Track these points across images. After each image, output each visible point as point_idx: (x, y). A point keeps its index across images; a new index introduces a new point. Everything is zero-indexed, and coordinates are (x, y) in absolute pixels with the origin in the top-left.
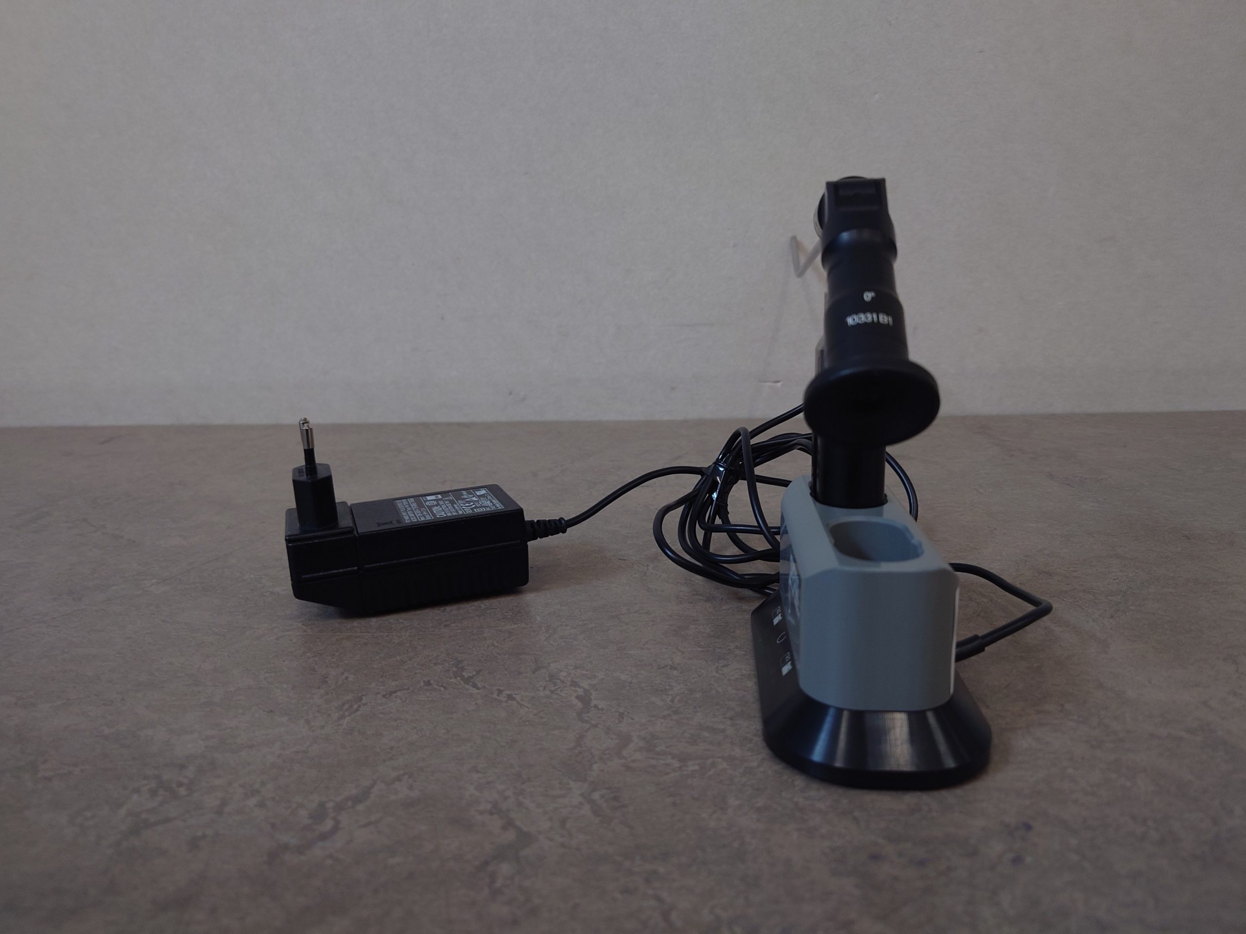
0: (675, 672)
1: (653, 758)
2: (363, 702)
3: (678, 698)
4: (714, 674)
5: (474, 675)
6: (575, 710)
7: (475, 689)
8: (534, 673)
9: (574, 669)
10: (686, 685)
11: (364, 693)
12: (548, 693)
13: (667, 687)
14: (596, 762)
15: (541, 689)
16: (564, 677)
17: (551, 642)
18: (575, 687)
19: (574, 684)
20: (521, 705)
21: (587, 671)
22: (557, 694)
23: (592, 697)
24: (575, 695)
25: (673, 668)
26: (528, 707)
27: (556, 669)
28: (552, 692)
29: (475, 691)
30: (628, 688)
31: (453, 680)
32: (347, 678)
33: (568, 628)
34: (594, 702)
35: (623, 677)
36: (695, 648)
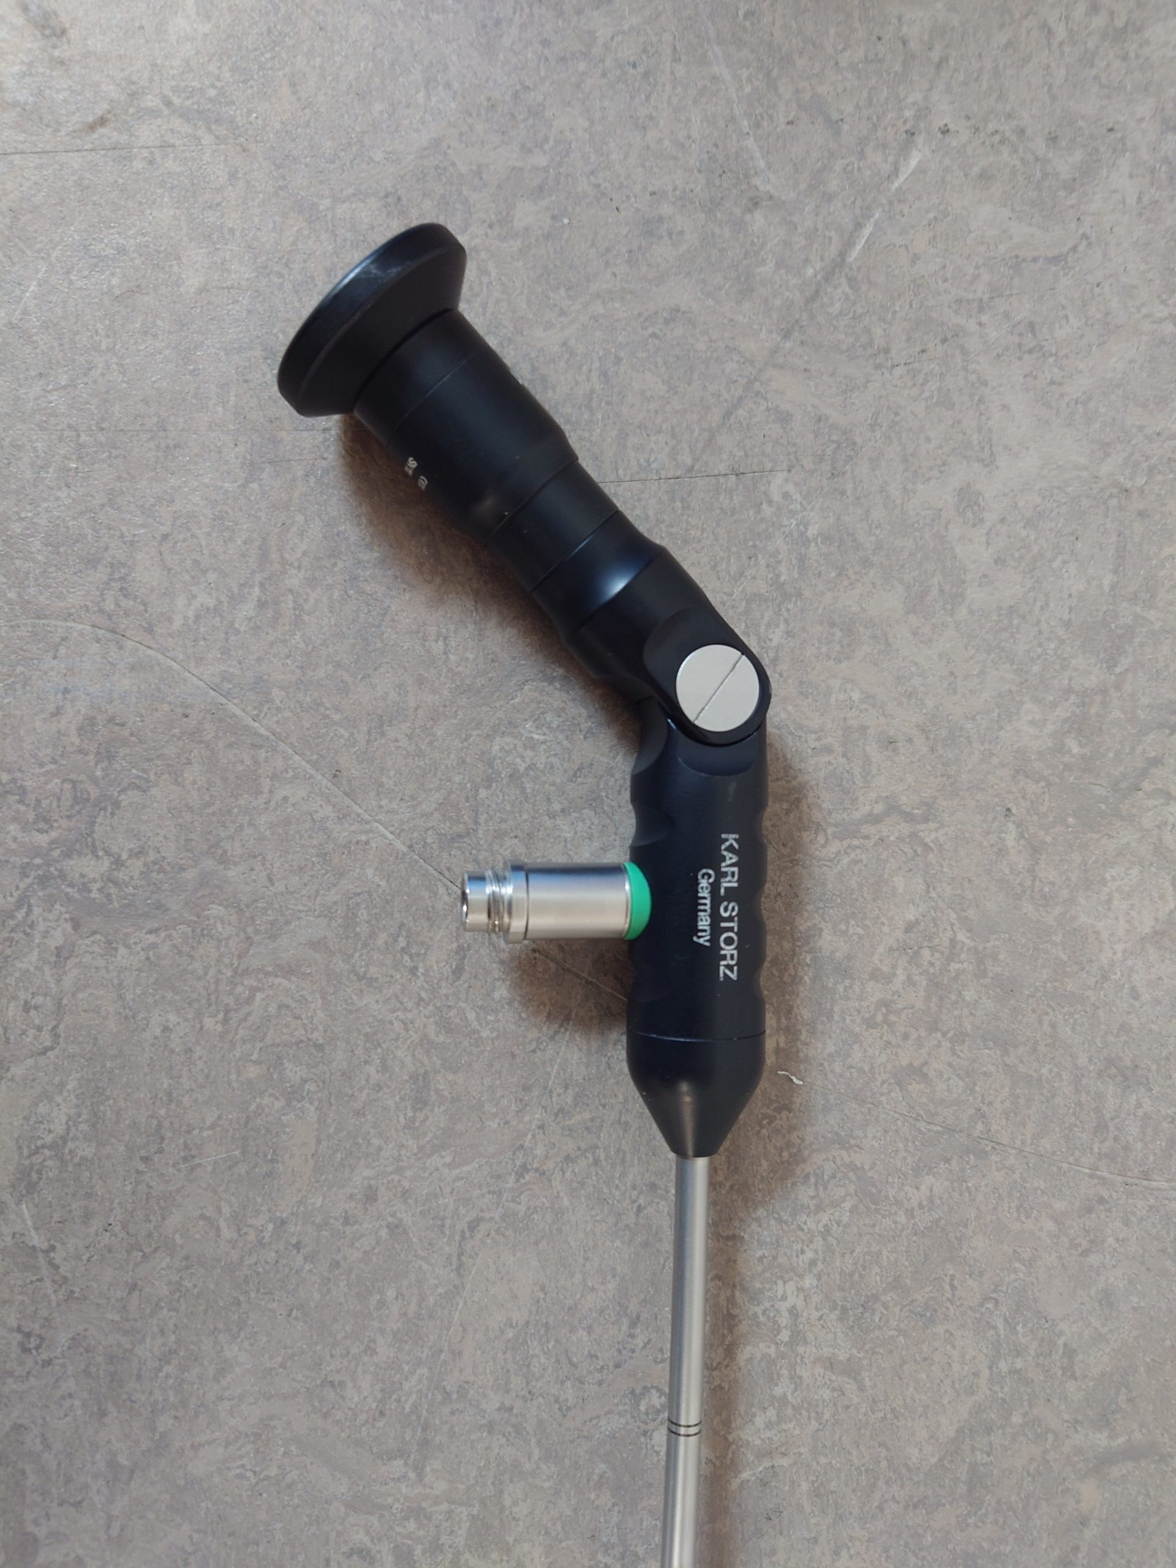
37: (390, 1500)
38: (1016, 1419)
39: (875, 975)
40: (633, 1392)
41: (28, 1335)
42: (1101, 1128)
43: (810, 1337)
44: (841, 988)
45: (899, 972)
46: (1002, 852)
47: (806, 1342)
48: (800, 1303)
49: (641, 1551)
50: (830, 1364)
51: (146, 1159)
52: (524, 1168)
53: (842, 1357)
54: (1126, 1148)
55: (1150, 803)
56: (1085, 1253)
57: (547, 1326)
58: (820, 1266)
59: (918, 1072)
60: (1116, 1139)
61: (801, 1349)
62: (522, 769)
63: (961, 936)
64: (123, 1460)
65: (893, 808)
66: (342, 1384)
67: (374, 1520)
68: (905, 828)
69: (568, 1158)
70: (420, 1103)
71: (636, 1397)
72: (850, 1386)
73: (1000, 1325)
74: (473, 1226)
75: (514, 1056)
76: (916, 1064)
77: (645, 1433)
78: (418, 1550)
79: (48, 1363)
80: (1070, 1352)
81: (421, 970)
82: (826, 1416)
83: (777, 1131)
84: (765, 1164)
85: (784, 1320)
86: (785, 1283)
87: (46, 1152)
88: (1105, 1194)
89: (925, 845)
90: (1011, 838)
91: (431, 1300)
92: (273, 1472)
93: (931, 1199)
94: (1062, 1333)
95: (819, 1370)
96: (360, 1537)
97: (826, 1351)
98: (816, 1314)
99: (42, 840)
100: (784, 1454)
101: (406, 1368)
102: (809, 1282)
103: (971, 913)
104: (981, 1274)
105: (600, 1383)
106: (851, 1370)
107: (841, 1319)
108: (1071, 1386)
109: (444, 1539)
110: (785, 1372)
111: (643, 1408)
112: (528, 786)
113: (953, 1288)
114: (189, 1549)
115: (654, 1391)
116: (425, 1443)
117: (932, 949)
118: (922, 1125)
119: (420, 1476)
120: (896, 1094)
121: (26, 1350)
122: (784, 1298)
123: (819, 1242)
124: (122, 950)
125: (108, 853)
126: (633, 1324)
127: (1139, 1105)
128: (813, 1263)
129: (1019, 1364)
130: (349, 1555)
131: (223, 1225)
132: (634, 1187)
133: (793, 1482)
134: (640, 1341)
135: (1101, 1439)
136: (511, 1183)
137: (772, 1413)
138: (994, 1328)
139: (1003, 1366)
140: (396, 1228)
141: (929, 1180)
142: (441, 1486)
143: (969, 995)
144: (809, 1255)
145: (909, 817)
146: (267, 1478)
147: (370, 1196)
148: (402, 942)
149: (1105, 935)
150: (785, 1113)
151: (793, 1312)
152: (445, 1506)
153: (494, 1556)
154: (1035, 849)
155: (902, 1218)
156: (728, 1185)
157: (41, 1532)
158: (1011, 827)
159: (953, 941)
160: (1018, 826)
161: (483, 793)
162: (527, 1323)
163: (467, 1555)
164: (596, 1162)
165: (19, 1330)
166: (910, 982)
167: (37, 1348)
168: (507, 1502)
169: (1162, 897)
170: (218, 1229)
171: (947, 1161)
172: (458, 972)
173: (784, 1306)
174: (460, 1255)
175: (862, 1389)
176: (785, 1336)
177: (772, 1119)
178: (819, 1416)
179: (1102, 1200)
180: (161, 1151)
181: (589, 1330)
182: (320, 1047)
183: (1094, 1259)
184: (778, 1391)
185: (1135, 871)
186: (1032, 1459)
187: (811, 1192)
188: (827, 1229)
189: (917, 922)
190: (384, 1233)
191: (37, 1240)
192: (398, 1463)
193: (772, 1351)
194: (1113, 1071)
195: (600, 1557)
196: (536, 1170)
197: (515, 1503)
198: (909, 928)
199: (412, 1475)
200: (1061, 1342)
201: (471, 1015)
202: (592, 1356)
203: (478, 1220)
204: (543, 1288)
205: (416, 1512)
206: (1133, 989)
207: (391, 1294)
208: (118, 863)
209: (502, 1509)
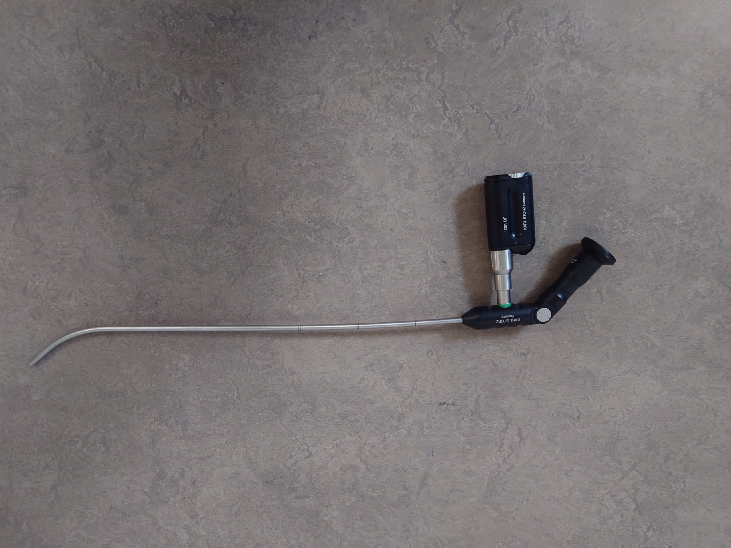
0: (413, 132)
1: (418, 67)
2: (527, 101)
3: (411, 111)
4: (398, 131)
5: (490, 125)
6: (447, 99)
7: (488, 114)
8: (467, 129)
9: (452, 133)
10: (408, 121)
11: (528, 108)
12: (459, 112)
13: (415, 119)
14: (436, 64)
15: (462, 115)
16: (455, 125)
17: (465, 159)
18: (450, 117)
19: (450, 119)
20: (467, 101)
21: (447, 131)
22: (456, 111)
23: (442, 110)
24: (449, 111)
25: (413, 135)
26: (465, 100)
27: (459, 133)
28: (458, 113)
29: (487, 112)
30: (430, 117)
31: (498, 120)
32: (540, 121)
33: (460, 173)
34: (441, 105)
35: (432, 127)
36: (406, 155)
37: (593, 162)
38: (608, 275)
39: (690, 241)
40: (613, 204)
41: (624, 93)
42: (662, 286)
43: (623, 236)
44: (687, 235)
45: (691, 245)
46: (713, 262)
47: (622, 235)
48: (629, 233)
49: (584, 209)
50: (618, 240)
51: (657, 110)
52: (654, 180)
53: (620, 242)
54: (658, 291)
55: (722, 289)
56: (638, 285)
57: (625, 187)
58: (636, 236)
59: (672, 251)
60: (660, 289)
61: (621, 234)
62: (729, 171)
63: (697, 256)
64: (601, 112)
65: (721, 241)
66: (615, 151)
67: (590, 159)
68: (718, 243)
69: (656, 188)
70: (667, 159)
71: (612, 205)
72: (614, 244)
73: (625, 271)
74: (644, 171)
75: (675, 176)
76: (674, 250)
77: (605, 207)
78: (584, 168)
79: (619, 97)
80: (620, 284)
81: (691, 157)
82: (608, 240)
83: (661, 226)
84: (655, 224)
85: (626, 231)
86: (633, 230)
87: (658, 93)
88: (649, 288)
89: (714, 248)
90: (716, 263)
91: (630, 165)
92: (599, 140)
93: (648, 255)
94: (624, 282)
95: (617, 238)
96: (586, 157)
97: (620, 239)
98: (627, 236)
99: (715, 85)
100: (601, 233)
101: (618, 162)
102: (633, 235)
103: (702, 257)
104: (635, 266)
105: (615, 198)
106: (617, 244)
107: (627, 241)
108: (614, 285)
109: (586, 172)
110: (617, 232)
111: (610, 206)
112: (725, 173)
113: (632, 261)
114: (584, 126)
115: (613, 208)
116: (604, 167)
117: (695, 251)
118: (662, 253)
119: (597, 167)
120: (668, 247)
121: (621, 92)
122: (630, 230)
123: (641, 236)
124: (695, 102)
125: (713, 97)
126: (626, 203)
127: (666, 292)
128: (637, 235)
129: (618, 275)
130: (583, 156)
131: (644, 126)
132: (651, 201)
133: (596, 235)
134: (623, 204)
135: (604, 291)
136: (652, 178)
137: (609, 230)
138: (625, 270)
139: (618, 272)
140: (644, 157)
141: (652, 255)
142: (596, 171)
143: (686, 259)
144: (638, 234)
145: (719, 244)
146: (597, 139)
147: (649, 152)
148: (696, 153)
149: (697, 283)
150: (664, 227)
151: (628, 232)
152: (592, 172)
153: (583, 182)
154: (713, 268)
155: (645, 250)
156: (651, 218)
157: (588, 99)
158: (718, 263)
159: (696, 255)
160: (718, 265)
161: (724, 165)
162: (626, 183)
163: (583, 177)
164: (655, 193)
165: (625, 91)
166: (689, 247)
167: (622, 95)
168: (593, 183)
169: (705, 293)
170: (643, 125)
171: (655, 258)
172: (691, 164)
173: (629, 230)
174: (639, 170)
175: (614, 246)
176: (623, 231)
177: (663, 225)
178: (609, 239)
179: (648, 287)
180: (658, 113)
181: (624, 195)
182: (677, 140)
183: (637, 287)
184: (613, 231)
185: (710, 287)
186: (601, 279)
187: (650, 233)
188: (643, 237)
189: (700, 247)
190: (643, 155)
191: (642, 92)
192: (600, 163)
193: (621, 229)
194: (672, 287)
195: (583, 201)
196: (654, 182)
197: (593, 185)
198: (699, 246)
199: (598, 165)
200: (623, 282)
201: (683, 167)
202: (620, 196)
203: (645, 172)
204: (632, 186)
205: (591, 167)
206: (687, 289)
207: (632, 158)
208: (711, 99)
209: (592, 183)
